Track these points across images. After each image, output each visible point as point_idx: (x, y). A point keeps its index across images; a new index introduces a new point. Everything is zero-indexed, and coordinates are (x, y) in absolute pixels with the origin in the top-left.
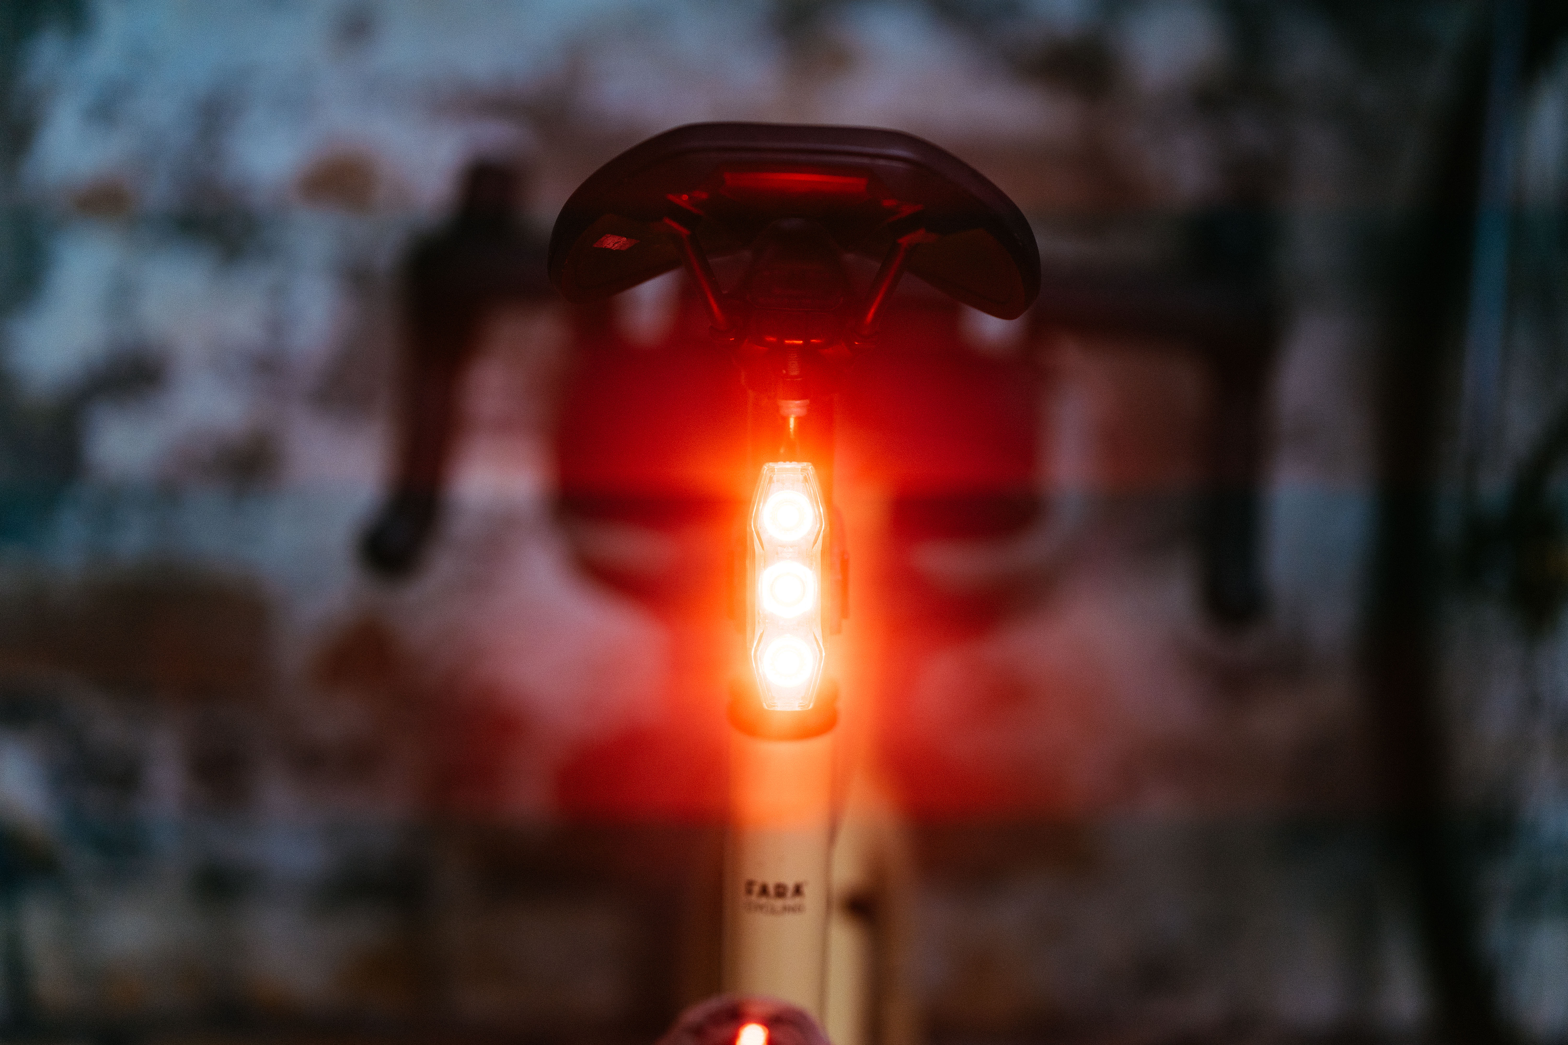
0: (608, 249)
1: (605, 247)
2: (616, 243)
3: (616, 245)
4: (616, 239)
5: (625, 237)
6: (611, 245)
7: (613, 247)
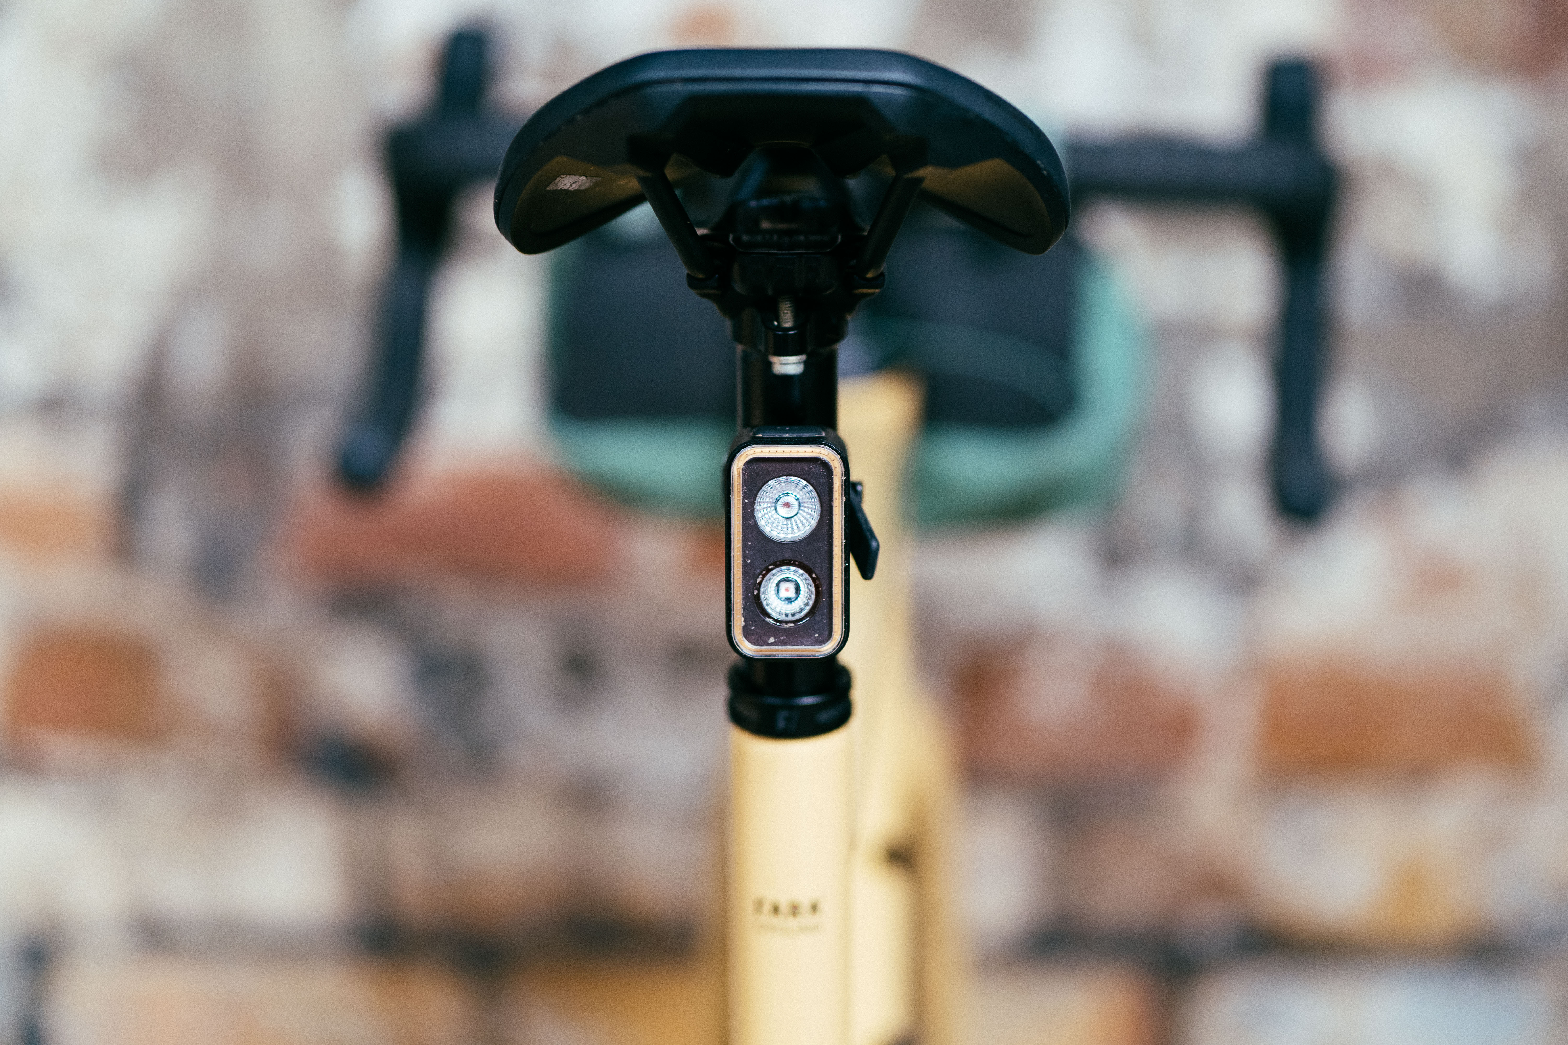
0: (565, 190)
1: (561, 188)
2: (573, 183)
3: (574, 185)
4: (573, 178)
5: (584, 176)
6: (568, 185)
7: (571, 188)
